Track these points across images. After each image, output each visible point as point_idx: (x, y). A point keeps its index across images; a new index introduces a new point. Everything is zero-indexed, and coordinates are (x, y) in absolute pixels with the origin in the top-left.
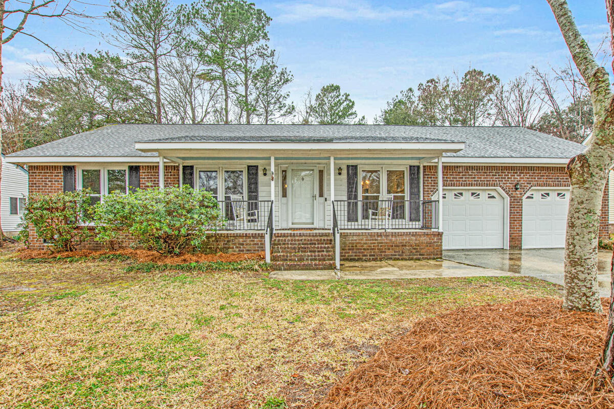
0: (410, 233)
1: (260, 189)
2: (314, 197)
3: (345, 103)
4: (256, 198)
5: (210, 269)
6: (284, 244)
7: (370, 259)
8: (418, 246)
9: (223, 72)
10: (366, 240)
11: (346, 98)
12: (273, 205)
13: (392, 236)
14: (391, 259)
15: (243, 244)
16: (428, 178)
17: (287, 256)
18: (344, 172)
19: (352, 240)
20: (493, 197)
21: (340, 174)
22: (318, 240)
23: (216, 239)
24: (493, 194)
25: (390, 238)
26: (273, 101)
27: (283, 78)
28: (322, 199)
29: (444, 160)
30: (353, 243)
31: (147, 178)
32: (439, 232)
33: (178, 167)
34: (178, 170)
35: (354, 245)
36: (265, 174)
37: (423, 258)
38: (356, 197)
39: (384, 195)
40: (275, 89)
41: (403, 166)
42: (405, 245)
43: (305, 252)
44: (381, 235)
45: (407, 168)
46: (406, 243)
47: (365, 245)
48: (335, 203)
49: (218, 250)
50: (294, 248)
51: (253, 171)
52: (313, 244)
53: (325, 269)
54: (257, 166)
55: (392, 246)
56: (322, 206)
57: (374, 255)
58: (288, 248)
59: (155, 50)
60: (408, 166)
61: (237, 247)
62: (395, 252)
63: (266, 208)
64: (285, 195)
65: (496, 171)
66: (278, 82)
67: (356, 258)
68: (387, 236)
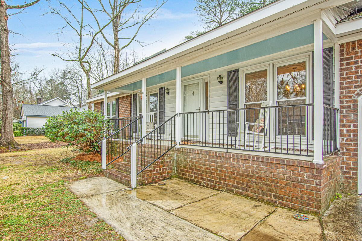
0: (258, 158)
7: (208, 185)
8: (273, 181)
10: (205, 160)
14: (232, 191)
18: (225, 79)
19: (192, 158)
21: (221, 83)
25: (231, 161)
30: (192, 162)
32: (312, 164)
35: (194, 164)
37: (280, 203)
42: (252, 177)
44: (220, 157)
46: (253, 172)
47: (204, 167)
55: (234, 174)
57: (212, 181)
62: (237, 183)
67: (196, 180)
68: (227, 158)
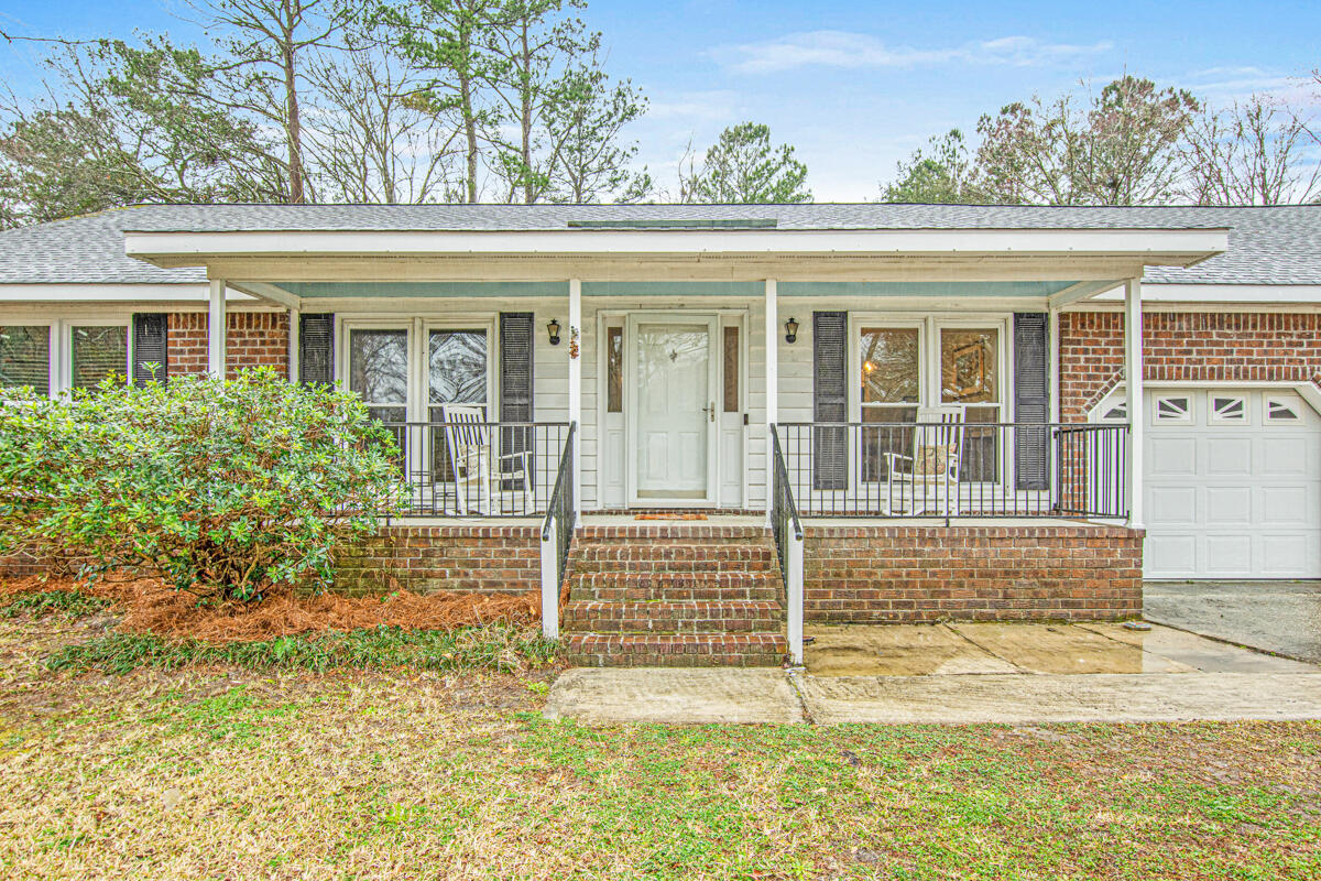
0: (1032, 531)
1: (541, 385)
2: (708, 410)
3: (783, 170)
4: (526, 412)
5: (343, 662)
6: (609, 567)
7: (896, 616)
8: (1060, 575)
9: (465, 85)
10: (884, 554)
11: (785, 158)
12: (577, 436)
13: (972, 540)
14: (967, 616)
15: (475, 565)
16: (1075, 351)
17: (618, 614)
18: (806, 332)
19: (836, 554)
20: (1288, 414)
21: (791, 339)
22: (722, 555)
23: (388, 545)
24: (1287, 403)
25: (964, 547)
26: (594, 165)
27: (622, 105)
28: (736, 417)
29: (1148, 293)
30: (839, 565)
31: (191, 352)
32: (1130, 531)
33: (285, 317)
34: (286, 327)
35: (844, 571)
36: (555, 341)
37: (1076, 615)
38: (842, 413)
39: (932, 405)
40: (600, 135)
41: (993, 312)
42: (1016, 574)
43: (680, 596)
44: (933, 539)
45: (1006, 320)
46: (1019, 564)
47: (880, 571)
48: (781, 431)
49: (394, 582)
50: (643, 584)
51: (516, 330)
52: (706, 567)
53: (751, 663)
54: (531, 316)
55: (972, 575)
56: (732, 440)
57: (909, 605)
58: (622, 582)
59: (289, 32)
60: (1012, 314)
61: (455, 574)
62: (981, 595)
63: (553, 445)
64: (615, 405)
65: (1300, 331)
66: (610, 116)
67: (850, 612)
68: (953, 541)
